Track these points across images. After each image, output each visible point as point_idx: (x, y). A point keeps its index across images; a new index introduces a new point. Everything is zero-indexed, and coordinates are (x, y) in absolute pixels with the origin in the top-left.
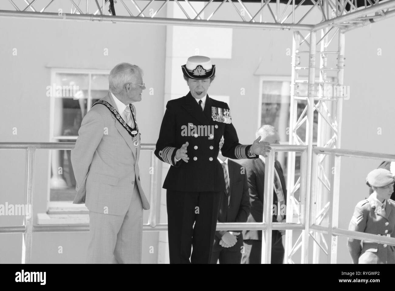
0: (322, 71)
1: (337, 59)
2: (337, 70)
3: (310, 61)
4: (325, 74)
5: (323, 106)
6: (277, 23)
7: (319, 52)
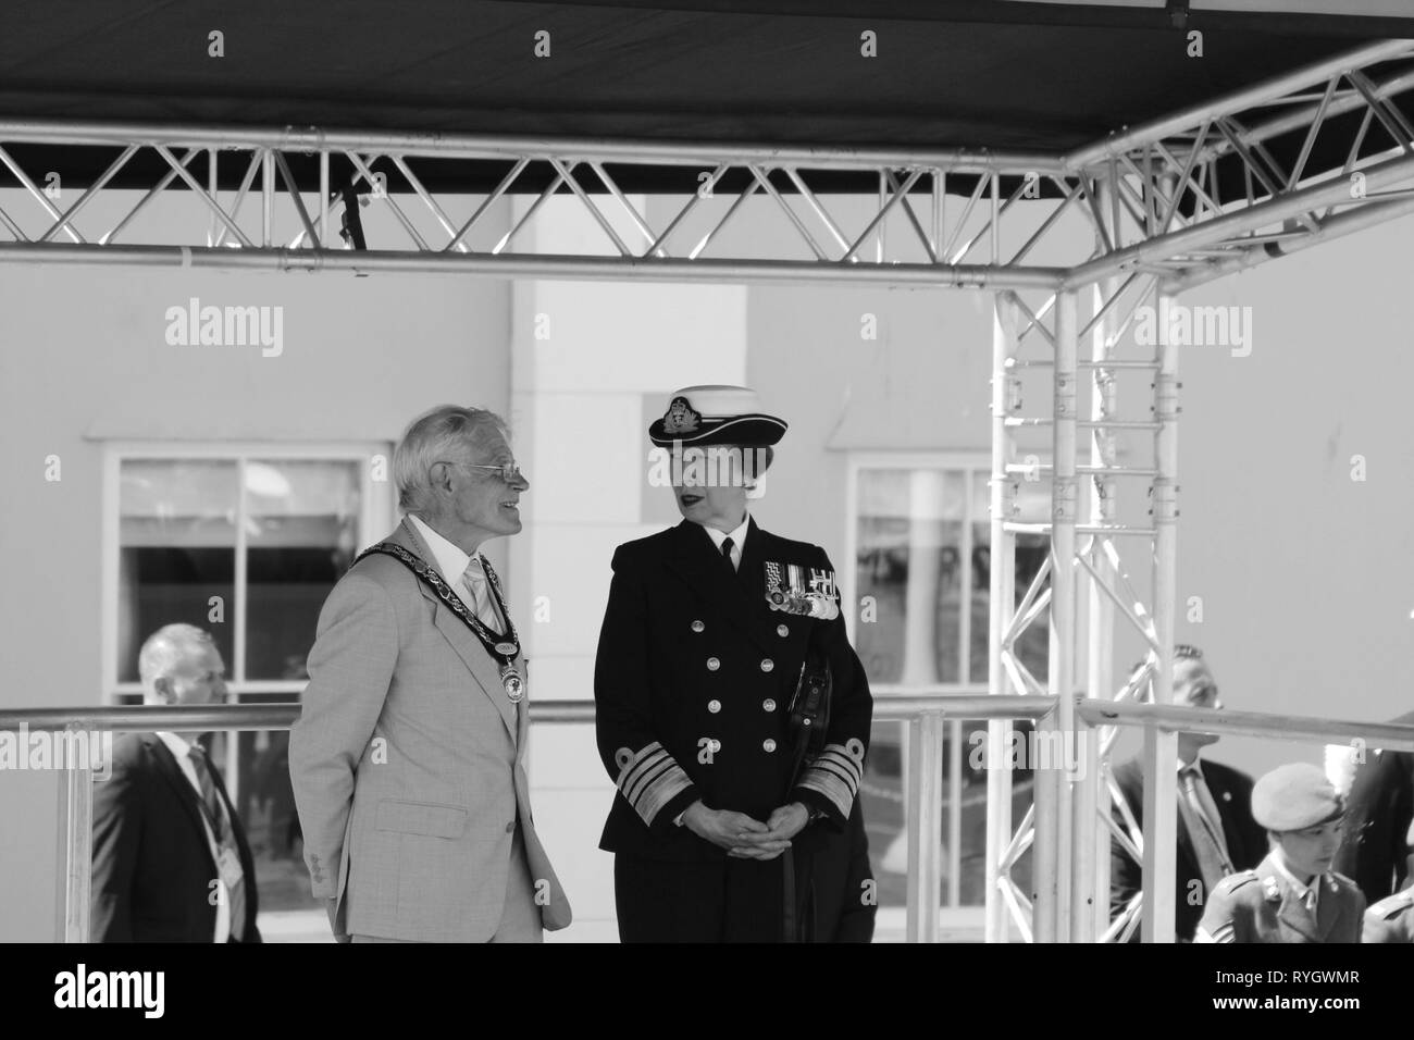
0: (1101, 430)
1: (1153, 386)
2: (1155, 425)
3: (1057, 395)
4: (1110, 439)
5: (1106, 555)
6: (936, 266)
7: (1085, 363)
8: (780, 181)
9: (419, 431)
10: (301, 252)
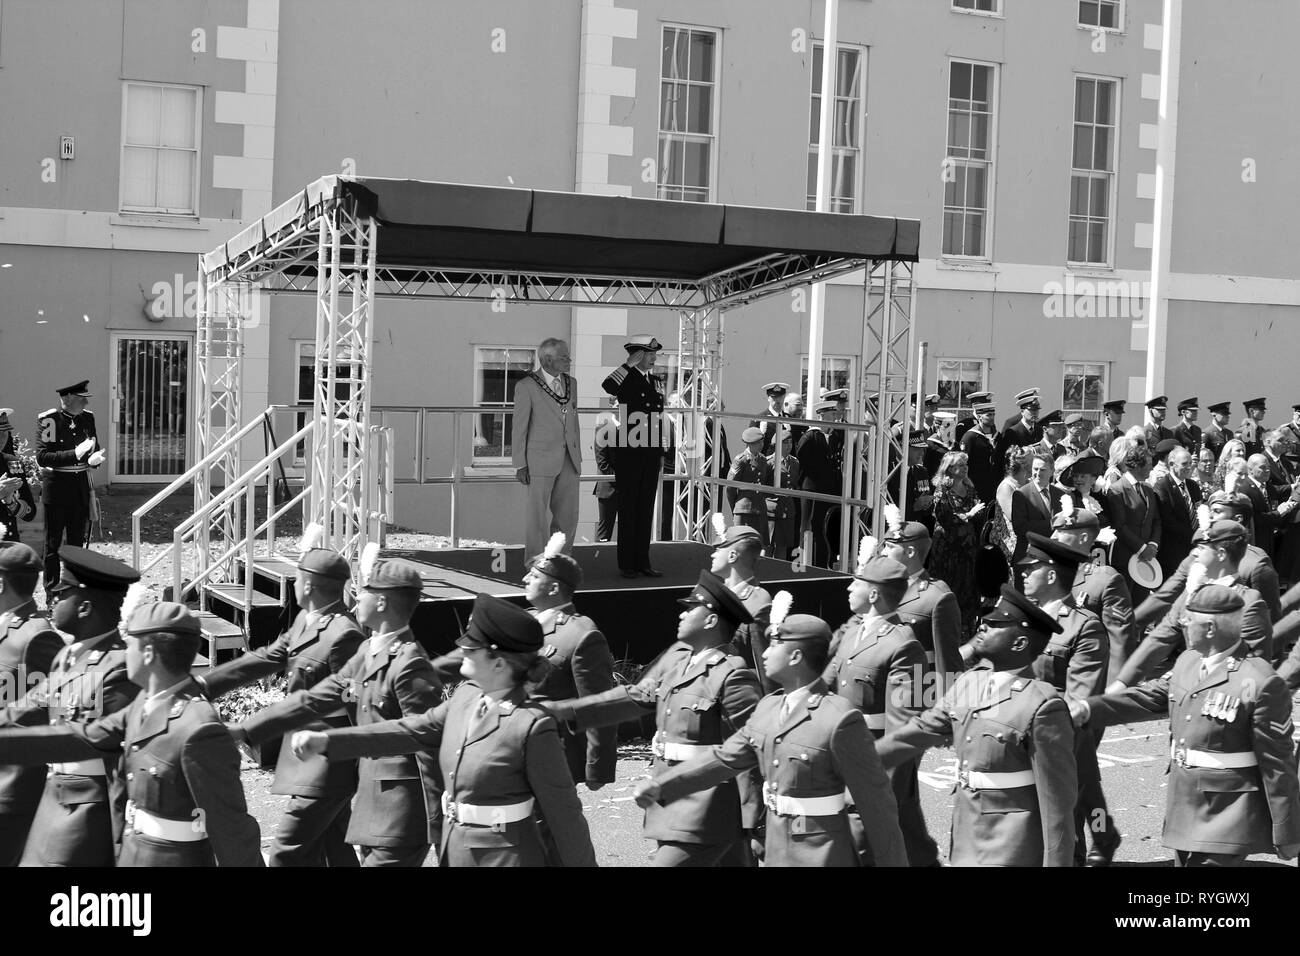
0: (705, 345)
2: (718, 344)
3: (695, 337)
4: (707, 347)
6: (666, 305)
7: (702, 329)
8: (629, 284)
9: (545, 344)
10: (513, 299)
